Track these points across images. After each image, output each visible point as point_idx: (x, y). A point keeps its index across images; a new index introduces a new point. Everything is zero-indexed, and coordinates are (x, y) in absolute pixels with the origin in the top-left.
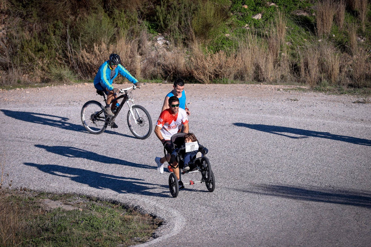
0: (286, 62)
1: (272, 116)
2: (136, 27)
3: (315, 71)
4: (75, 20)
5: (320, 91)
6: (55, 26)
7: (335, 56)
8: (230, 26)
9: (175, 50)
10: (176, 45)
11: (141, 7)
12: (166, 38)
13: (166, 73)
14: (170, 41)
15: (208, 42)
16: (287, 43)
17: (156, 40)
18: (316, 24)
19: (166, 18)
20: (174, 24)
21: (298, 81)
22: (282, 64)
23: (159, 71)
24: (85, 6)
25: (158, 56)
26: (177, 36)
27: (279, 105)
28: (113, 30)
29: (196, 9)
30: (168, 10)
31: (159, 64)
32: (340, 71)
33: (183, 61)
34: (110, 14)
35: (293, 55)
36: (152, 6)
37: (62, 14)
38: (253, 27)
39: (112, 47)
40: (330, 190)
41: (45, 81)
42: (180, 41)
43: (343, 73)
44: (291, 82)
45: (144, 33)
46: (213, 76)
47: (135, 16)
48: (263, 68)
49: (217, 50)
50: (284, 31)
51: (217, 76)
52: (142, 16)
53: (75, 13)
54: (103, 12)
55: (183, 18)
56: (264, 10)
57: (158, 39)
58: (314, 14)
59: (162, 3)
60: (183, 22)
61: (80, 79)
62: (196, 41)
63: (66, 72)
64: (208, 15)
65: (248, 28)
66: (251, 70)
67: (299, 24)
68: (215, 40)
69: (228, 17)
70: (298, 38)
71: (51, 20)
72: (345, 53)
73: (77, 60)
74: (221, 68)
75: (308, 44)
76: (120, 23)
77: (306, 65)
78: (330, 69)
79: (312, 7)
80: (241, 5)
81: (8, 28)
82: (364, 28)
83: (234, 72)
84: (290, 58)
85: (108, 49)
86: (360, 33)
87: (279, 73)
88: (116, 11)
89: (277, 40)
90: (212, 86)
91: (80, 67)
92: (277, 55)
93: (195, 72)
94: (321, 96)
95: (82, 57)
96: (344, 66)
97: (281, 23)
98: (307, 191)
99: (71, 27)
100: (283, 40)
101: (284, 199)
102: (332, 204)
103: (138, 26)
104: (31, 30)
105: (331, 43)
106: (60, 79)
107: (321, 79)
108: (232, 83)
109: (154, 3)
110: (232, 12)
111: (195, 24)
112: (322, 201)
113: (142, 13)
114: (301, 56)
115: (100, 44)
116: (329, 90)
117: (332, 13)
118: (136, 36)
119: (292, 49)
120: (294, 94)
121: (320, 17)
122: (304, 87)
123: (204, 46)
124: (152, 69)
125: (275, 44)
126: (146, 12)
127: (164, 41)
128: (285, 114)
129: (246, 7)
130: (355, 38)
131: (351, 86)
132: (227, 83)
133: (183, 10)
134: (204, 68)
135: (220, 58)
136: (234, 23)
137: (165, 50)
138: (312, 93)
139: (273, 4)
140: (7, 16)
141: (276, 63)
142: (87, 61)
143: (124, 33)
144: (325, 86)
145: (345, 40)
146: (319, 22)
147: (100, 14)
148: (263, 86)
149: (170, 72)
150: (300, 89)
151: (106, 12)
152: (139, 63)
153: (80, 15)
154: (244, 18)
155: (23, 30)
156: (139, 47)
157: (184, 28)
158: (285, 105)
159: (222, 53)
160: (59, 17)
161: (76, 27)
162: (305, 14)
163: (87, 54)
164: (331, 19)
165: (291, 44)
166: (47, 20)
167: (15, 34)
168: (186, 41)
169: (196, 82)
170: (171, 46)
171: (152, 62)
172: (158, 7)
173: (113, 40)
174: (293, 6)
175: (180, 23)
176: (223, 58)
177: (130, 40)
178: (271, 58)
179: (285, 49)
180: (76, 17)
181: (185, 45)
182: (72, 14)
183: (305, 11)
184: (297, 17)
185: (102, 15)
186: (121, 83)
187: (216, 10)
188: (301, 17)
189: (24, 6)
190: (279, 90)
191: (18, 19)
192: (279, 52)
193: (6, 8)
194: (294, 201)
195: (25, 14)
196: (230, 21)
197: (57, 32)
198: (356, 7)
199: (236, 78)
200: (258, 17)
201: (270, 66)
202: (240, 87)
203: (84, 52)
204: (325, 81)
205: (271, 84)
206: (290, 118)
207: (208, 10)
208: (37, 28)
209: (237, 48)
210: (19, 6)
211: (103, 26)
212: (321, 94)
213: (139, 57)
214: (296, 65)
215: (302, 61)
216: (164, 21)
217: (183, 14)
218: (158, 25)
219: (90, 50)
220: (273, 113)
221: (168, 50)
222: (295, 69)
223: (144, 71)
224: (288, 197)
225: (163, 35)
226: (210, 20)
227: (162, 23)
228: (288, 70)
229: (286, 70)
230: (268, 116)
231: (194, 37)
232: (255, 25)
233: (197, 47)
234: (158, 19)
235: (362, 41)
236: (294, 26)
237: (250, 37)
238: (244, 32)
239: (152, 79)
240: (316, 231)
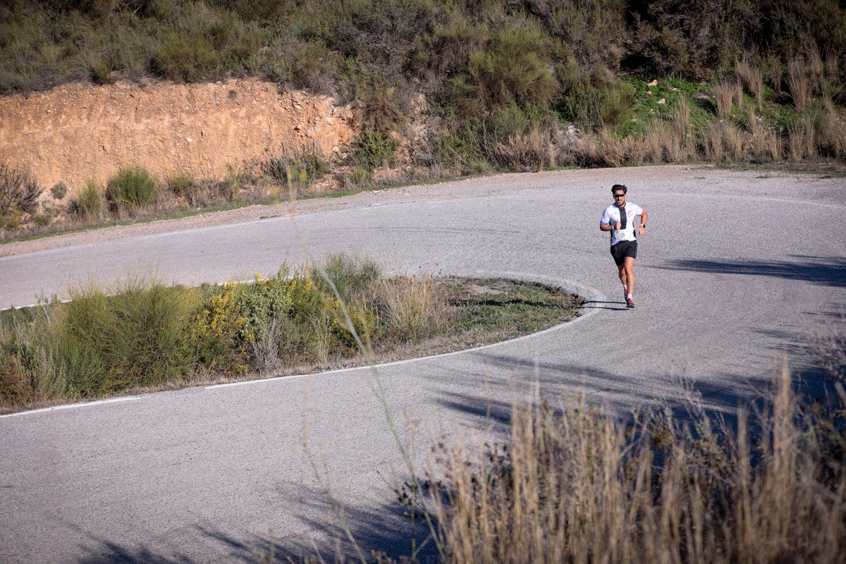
0: (691, 142)
1: (681, 195)
2: (548, 118)
3: (719, 149)
4: (490, 115)
5: (725, 168)
6: (472, 122)
7: (736, 134)
8: (636, 111)
9: (586, 137)
10: (586, 132)
11: (551, 99)
12: (576, 127)
13: (578, 159)
14: (581, 129)
15: (616, 127)
16: (691, 125)
17: (568, 129)
18: (716, 106)
19: (575, 107)
20: (583, 113)
21: (704, 161)
22: (688, 144)
23: (572, 157)
24: (499, 101)
25: (570, 144)
26: (587, 123)
27: (687, 184)
28: (527, 122)
29: (603, 98)
30: (577, 100)
31: (571, 152)
32: (742, 149)
33: (594, 147)
34: (523, 107)
35: (698, 136)
36: (561, 97)
37: (477, 110)
38: (658, 111)
39: (526, 138)
40: (741, 262)
41: (466, 174)
42: (590, 128)
43: (745, 151)
44: (697, 162)
45: (556, 123)
46: (623, 160)
47: (546, 107)
48: (670, 149)
49: (625, 135)
50: (688, 113)
51: (627, 159)
52: (552, 107)
53: (489, 109)
54: (516, 106)
55: (592, 106)
56: (667, 95)
57: (569, 128)
58: (714, 97)
59: (571, 94)
60: (591, 111)
61: (498, 170)
62: (605, 128)
63: (484, 164)
64: (615, 102)
65: (654, 113)
66: (659, 152)
67: (700, 107)
68: (623, 126)
69: (634, 103)
70: (701, 120)
71: (467, 116)
72: (746, 132)
73: (494, 152)
74: (630, 152)
75: (711, 125)
76: (532, 115)
77: (711, 144)
78: (733, 147)
79: (712, 90)
80: (645, 92)
81: (429, 127)
82: (761, 108)
83: (643, 154)
84: (695, 139)
85: (522, 140)
86: (758, 112)
87: (686, 154)
88: (528, 104)
89: (680, 121)
90: (623, 169)
91: (497, 159)
92: (682, 136)
93: (606, 157)
94: (726, 173)
95: (499, 149)
96: (745, 144)
97: (684, 106)
98: (720, 264)
99: (486, 123)
100: (687, 122)
101: (698, 273)
102: (743, 275)
103: (549, 116)
104: (449, 127)
105: (732, 123)
106: (480, 171)
107: (725, 158)
108: (642, 165)
109: (563, 94)
110: (637, 98)
111: (603, 111)
112: (734, 273)
113: (552, 104)
114: (705, 136)
115: (515, 136)
116: (734, 167)
117: (731, 95)
118: (548, 126)
119: (696, 130)
120: (701, 173)
121: (719, 99)
122: (710, 166)
123: (613, 131)
124: (565, 156)
125: (680, 126)
126: (556, 103)
127: (575, 129)
128: (695, 192)
129: (650, 93)
130: (753, 117)
131: (753, 162)
132: (637, 166)
133: (590, 99)
134: (614, 152)
135: (629, 142)
136: (640, 109)
137: (576, 137)
138: (718, 171)
139: (675, 89)
140: (427, 116)
141: (683, 144)
142: (503, 152)
143: (536, 124)
144: (729, 163)
145: (745, 120)
146: (719, 103)
147: (513, 107)
148: (671, 166)
149: (582, 158)
150: (706, 167)
151: (518, 106)
152: (552, 152)
153: (494, 111)
154: (649, 103)
155: (442, 128)
156: (552, 137)
157: (593, 116)
158: (694, 183)
159: (630, 137)
160: (475, 114)
161: (491, 122)
162: (706, 97)
163: (503, 146)
164: (730, 101)
165: (694, 125)
166: (464, 116)
167: (435, 132)
168: (596, 128)
169: (608, 166)
170: (582, 133)
171: (565, 150)
172: (567, 98)
173: (527, 131)
174: (694, 90)
175: (589, 111)
176: (632, 142)
177: (543, 130)
178: (677, 140)
179: (690, 131)
180: (491, 112)
181: (595, 132)
182: (486, 110)
183: (705, 94)
184: (699, 100)
185: (515, 108)
186: (537, 172)
187: (623, 97)
188: (702, 99)
189: (443, 106)
190: (686, 169)
191: (438, 118)
192: (684, 133)
193: (426, 109)
194: (708, 274)
195: (444, 113)
196: (635, 107)
197: (474, 127)
198: (753, 88)
199: (645, 160)
200: (662, 101)
201: (677, 146)
202: (649, 168)
203: (500, 145)
204: (729, 159)
205: (679, 164)
206: (699, 196)
207: (614, 98)
208: (455, 125)
209: (644, 132)
210: (437, 106)
211: (516, 119)
212: (726, 171)
213: (552, 145)
214: (701, 145)
215: (706, 141)
216: (574, 110)
217: (591, 103)
218: (568, 115)
219: (505, 142)
220: (682, 192)
221: (579, 137)
222: (701, 149)
223: (557, 158)
224: (702, 271)
225: (573, 124)
226: (617, 107)
227: (572, 112)
228: (694, 150)
229: (692, 150)
230: (678, 194)
231: (603, 123)
232: (659, 109)
233: (606, 133)
234: (568, 108)
235: (761, 119)
236: (696, 108)
237: (656, 120)
238: (650, 116)
239: (565, 166)
240: (729, 301)
